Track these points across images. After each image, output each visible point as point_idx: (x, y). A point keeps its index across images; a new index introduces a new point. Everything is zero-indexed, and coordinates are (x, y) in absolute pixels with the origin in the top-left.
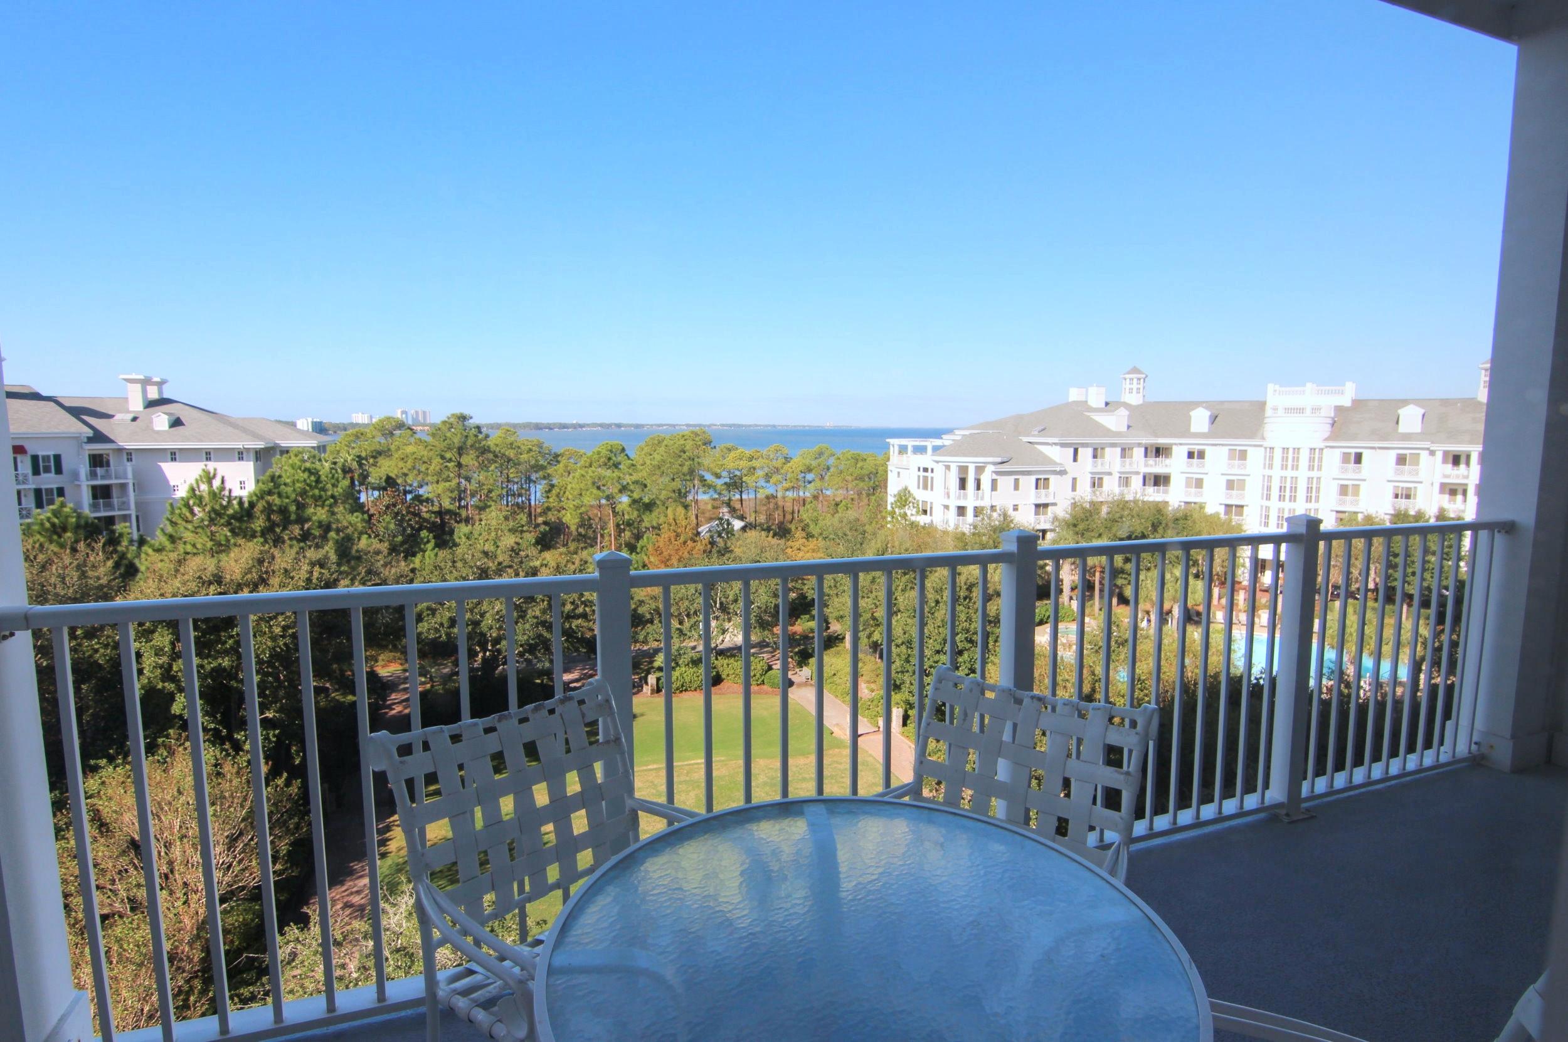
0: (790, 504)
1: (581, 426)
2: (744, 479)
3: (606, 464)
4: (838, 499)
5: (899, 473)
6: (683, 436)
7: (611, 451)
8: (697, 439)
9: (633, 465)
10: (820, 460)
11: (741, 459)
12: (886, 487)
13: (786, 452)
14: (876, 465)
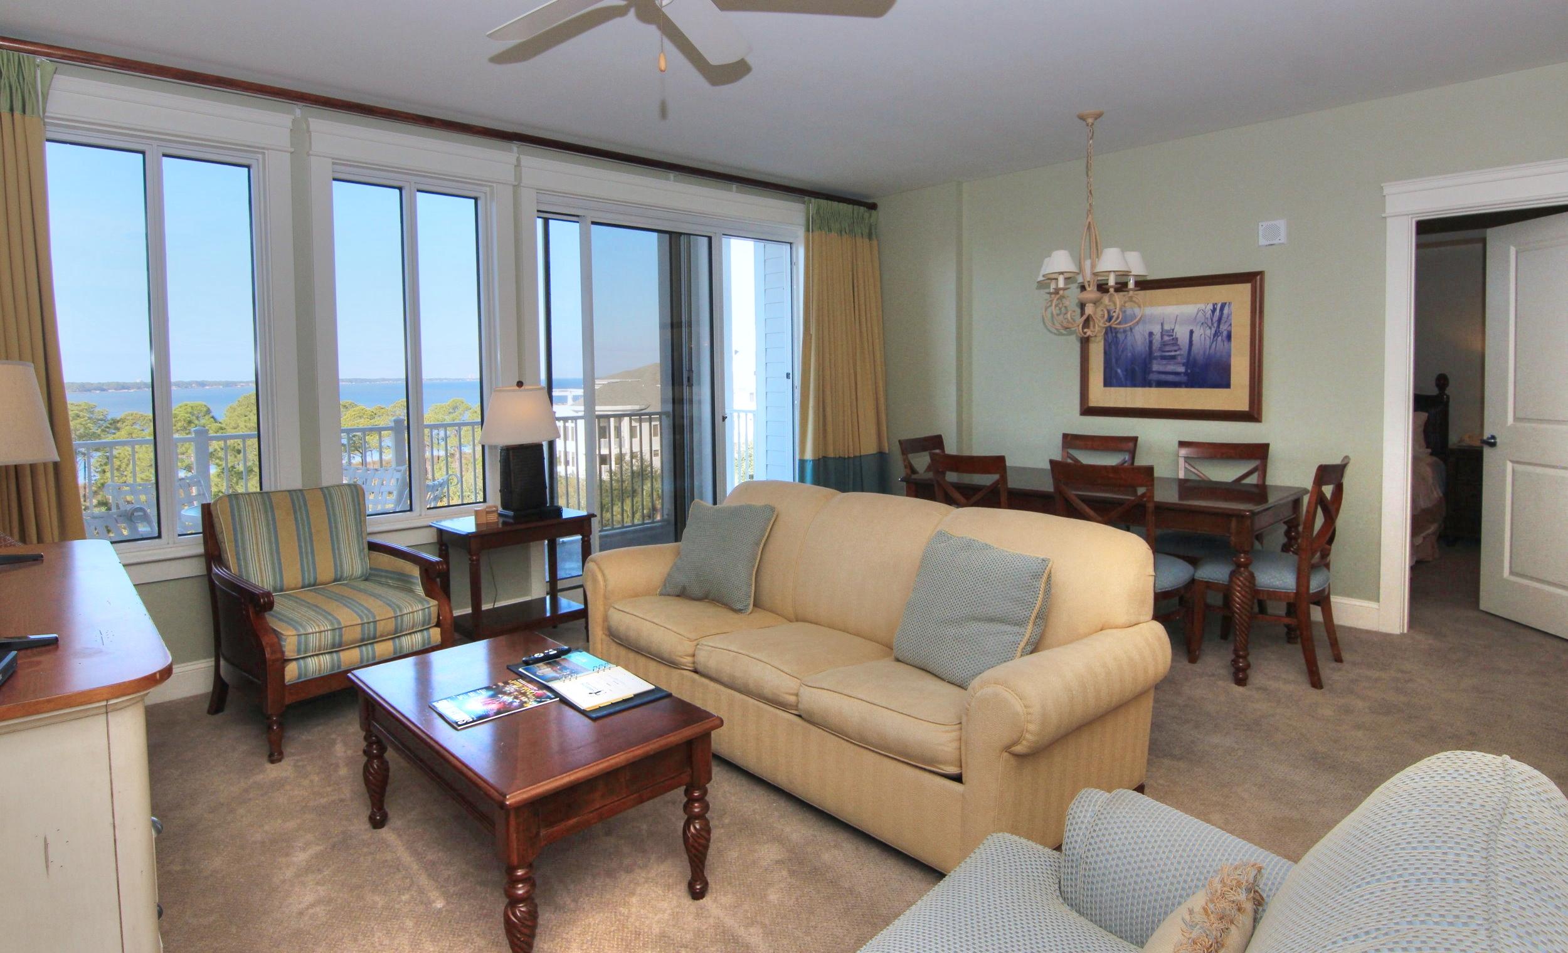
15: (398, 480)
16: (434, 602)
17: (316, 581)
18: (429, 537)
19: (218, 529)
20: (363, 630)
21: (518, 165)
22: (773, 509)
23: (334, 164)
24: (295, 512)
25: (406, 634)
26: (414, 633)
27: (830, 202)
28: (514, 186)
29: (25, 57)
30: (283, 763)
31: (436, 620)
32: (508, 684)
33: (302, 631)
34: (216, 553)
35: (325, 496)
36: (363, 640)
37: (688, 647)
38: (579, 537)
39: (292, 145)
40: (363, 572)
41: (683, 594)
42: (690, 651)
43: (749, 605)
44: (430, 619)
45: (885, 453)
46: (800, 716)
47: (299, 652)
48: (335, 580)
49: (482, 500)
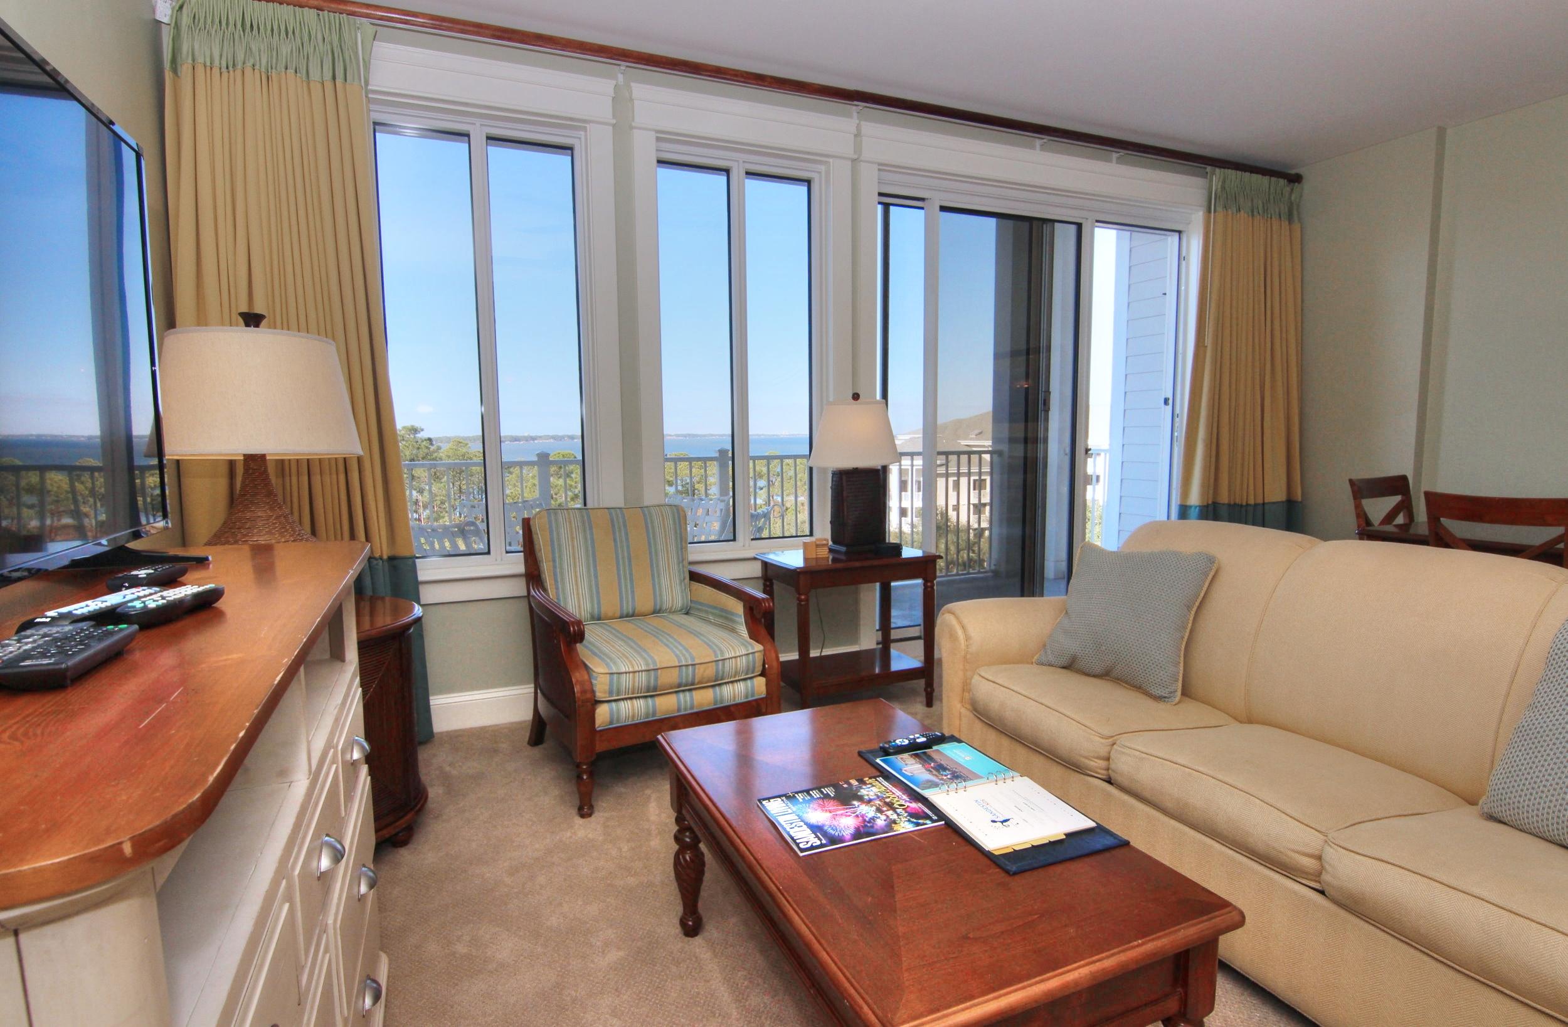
15: (721, 510)
16: (759, 647)
17: (634, 612)
18: (756, 570)
19: (537, 547)
20: (680, 676)
21: (858, 135)
22: (1211, 560)
23: (658, 139)
24: (614, 533)
25: (728, 683)
26: (736, 681)
27: (1239, 173)
28: (853, 160)
29: (345, 18)
30: (593, 818)
31: (761, 668)
32: (865, 783)
33: (614, 670)
34: (536, 573)
35: (644, 515)
36: (680, 685)
37: (1099, 746)
38: (920, 581)
39: (614, 116)
40: (683, 605)
41: (1070, 666)
42: (1103, 752)
43: (1176, 691)
44: (754, 668)
45: (1296, 502)
46: (1322, 892)
47: (611, 693)
48: (654, 612)
49: (808, 534)
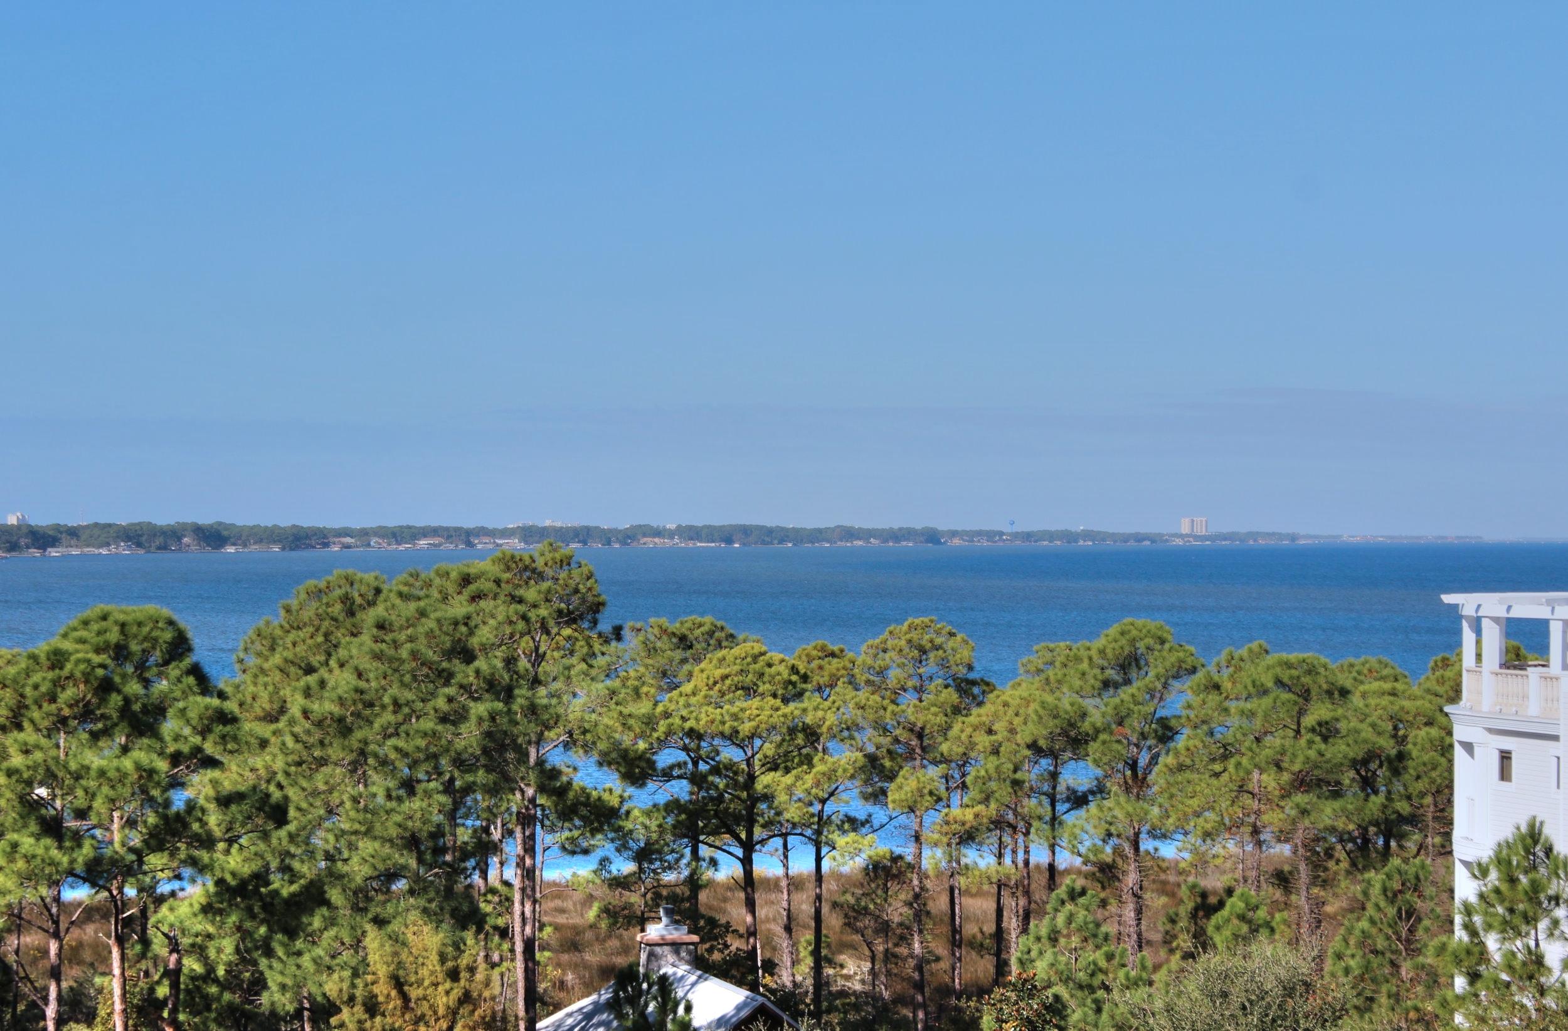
0: (988, 906)
1: (43, 539)
2: (765, 780)
3: (86, 714)
4: (1214, 882)
5: (1505, 757)
6: (466, 580)
7: (120, 652)
8: (531, 594)
9: (224, 718)
10: (1125, 693)
11: (749, 691)
12: (1445, 821)
13: (965, 654)
14: (1396, 720)
